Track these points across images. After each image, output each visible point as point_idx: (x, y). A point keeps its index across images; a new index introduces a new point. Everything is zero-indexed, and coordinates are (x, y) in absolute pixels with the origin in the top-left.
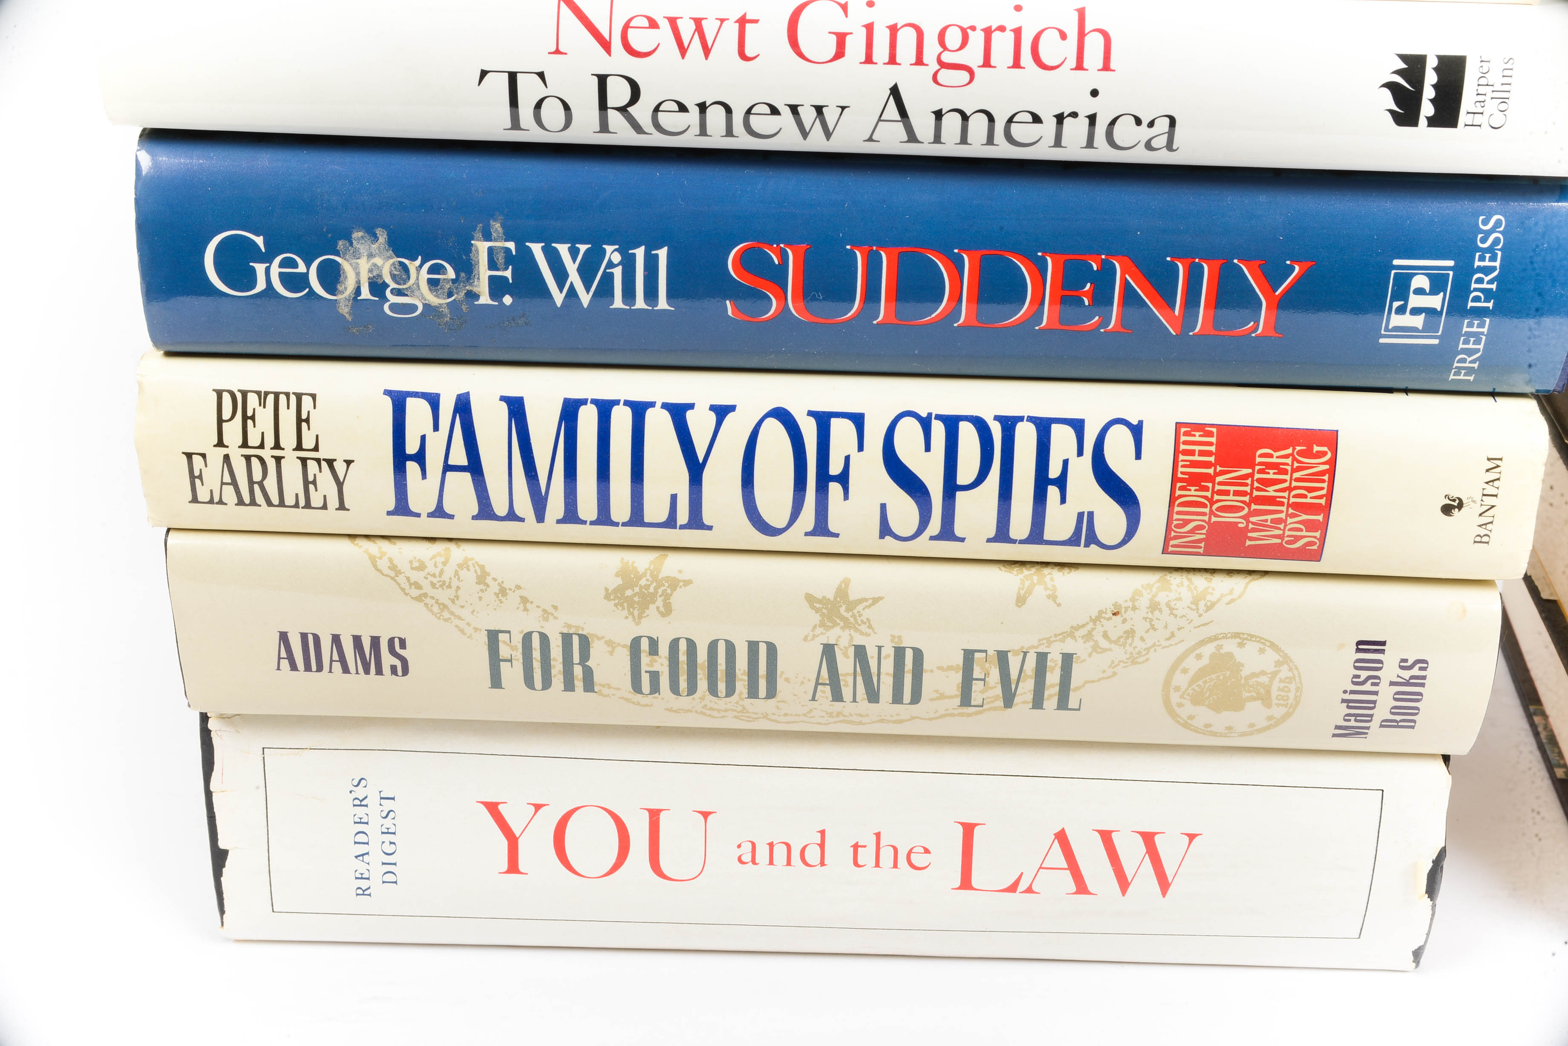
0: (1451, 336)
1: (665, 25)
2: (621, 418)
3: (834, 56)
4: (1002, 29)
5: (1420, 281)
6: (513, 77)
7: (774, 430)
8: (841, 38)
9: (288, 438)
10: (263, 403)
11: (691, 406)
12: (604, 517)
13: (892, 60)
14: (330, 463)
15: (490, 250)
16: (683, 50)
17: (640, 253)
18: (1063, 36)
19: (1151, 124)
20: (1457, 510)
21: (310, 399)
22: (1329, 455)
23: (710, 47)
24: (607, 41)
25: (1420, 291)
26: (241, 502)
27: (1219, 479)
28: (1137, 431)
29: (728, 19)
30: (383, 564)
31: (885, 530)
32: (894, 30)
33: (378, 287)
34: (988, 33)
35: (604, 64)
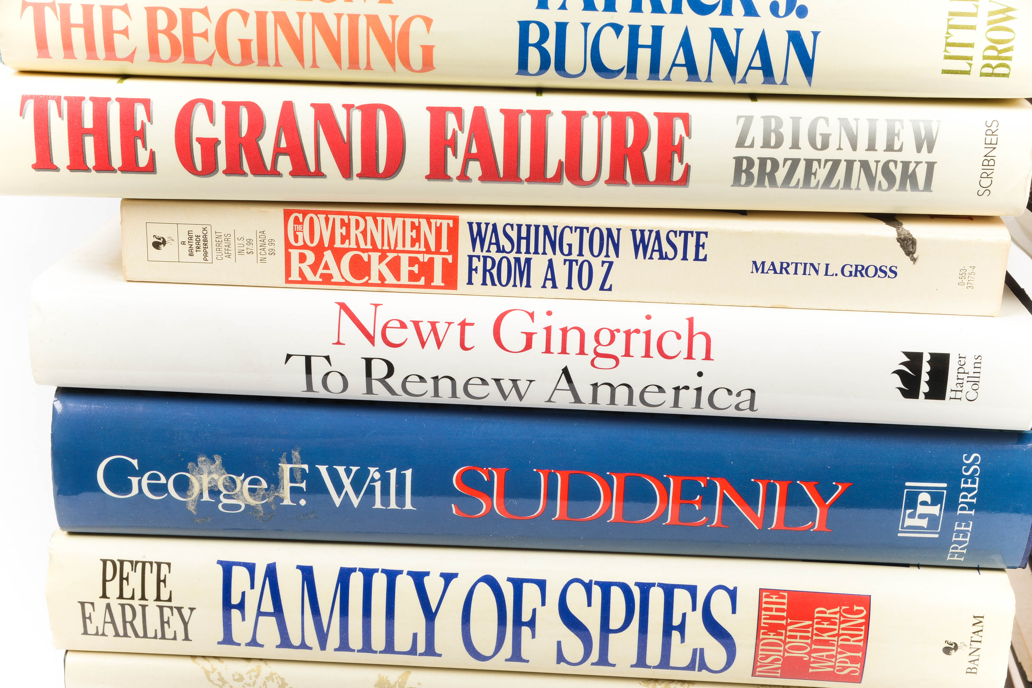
0: (947, 531)
1: (411, 326)
2: (380, 582)
3: (524, 348)
4: (637, 331)
5: (924, 497)
6: (308, 359)
7: (484, 590)
8: (529, 337)
9: (151, 592)
10: (134, 569)
11: (427, 574)
12: (367, 647)
13: (564, 351)
14: (179, 609)
15: (292, 470)
16: (423, 344)
17: (393, 473)
18: (679, 337)
19: (739, 394)
20: (953, 651)
21: (167, 566)
22: (865, 613)
23: (441, 341)
24: (372, 336)
25: (924, 503)
26: (117, 635)
27: (789, 628)
28: (733, 594)
29: (453, 323)
30: (214, 676)
31: (561, 658)
32: (565, 331)
33: (214, 492)
34: (628, 334)
35: (370, 351)
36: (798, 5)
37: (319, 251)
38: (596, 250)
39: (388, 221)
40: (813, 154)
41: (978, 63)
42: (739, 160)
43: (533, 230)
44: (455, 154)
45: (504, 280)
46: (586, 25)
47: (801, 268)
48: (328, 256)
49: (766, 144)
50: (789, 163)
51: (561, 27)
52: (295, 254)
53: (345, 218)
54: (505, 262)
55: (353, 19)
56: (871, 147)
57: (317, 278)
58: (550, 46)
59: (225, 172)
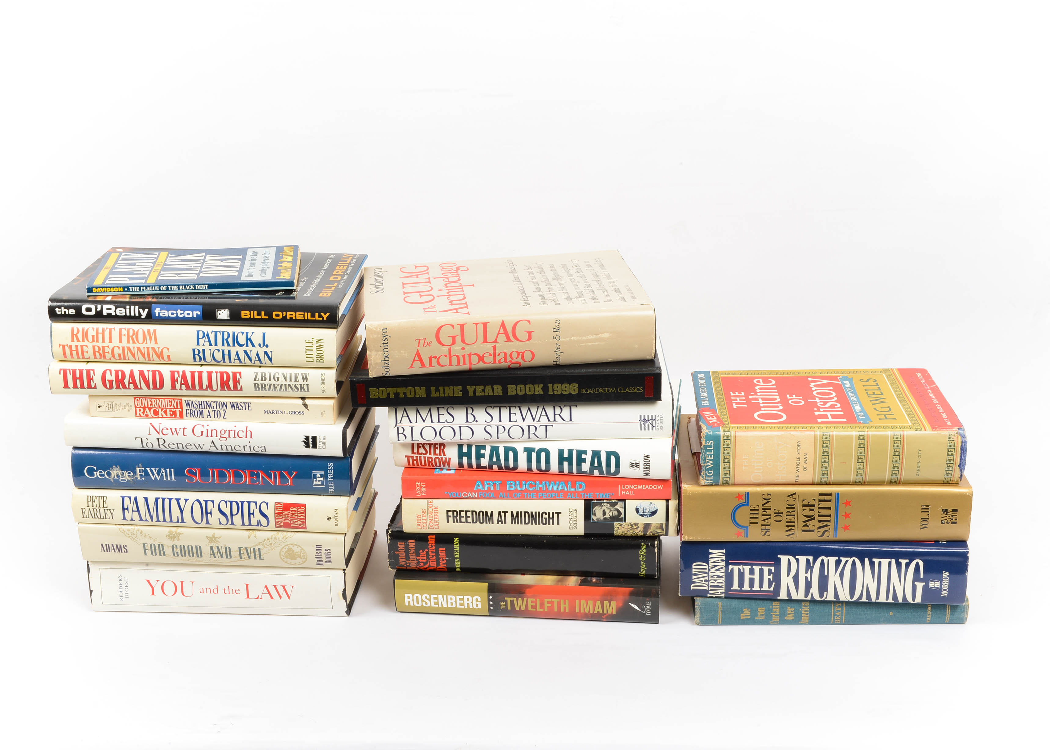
0: (327, 485)
1: (170, 430)
2: (167, 502)
3: (201, 435)
4: (232, 430)
5: (318, 475)
6: (141, 439)
7: (197, 503)
8: (202, 432)
9: (101, 505)
10: (96, 498)
11: (180, 499)
12: (165, 521)
13: (212, 436)
14: (110, 510)
15: (139, 469)
16: (173, 434)
17: (168, 470)
18: (243, 432)
19: (261, 448)
20: (330, 519)
21: (106, 497)
22: (304, 509)
23: (178, 434)
24: (159, 432)
25: (318, 477)
26: (93, 518)
27: (284, 513)
28: (267, 504)
29: (181, 428)
30: (122, 530)
31: (220, 523)
32: (212, 430)
33: (118, 476)
34: (229, 431)
35: (158, 436)
36: (266, 344)
37: (144, 408)
38: (221, 408)
39: (163, 400)
40: (275, 382)
41: (315, 359)
42: (255, 384)
43: (203, 402)
44: (178, 383)
45: (196, 416)
46: (210, 350)
47: (278, 412)
48: (147, 410)
49: (262, 380)
50: (269, 385)
51: (204, 350)
52: (138, 409)
53: (151, 399)
54: (196, 411)
55: (148, 348)
56: (291, 380)
57: (144, 416)
58: (201, 355)
59: (116, 388)
